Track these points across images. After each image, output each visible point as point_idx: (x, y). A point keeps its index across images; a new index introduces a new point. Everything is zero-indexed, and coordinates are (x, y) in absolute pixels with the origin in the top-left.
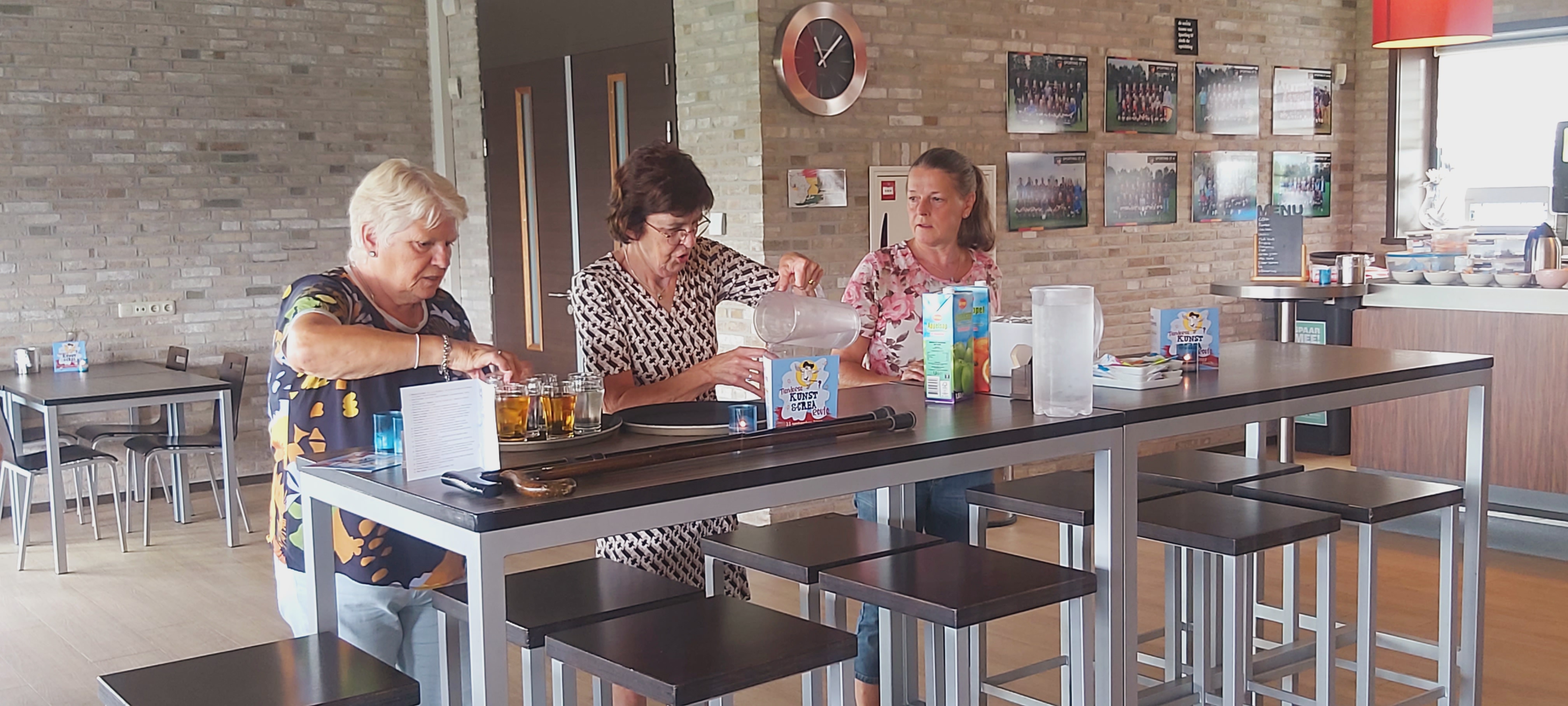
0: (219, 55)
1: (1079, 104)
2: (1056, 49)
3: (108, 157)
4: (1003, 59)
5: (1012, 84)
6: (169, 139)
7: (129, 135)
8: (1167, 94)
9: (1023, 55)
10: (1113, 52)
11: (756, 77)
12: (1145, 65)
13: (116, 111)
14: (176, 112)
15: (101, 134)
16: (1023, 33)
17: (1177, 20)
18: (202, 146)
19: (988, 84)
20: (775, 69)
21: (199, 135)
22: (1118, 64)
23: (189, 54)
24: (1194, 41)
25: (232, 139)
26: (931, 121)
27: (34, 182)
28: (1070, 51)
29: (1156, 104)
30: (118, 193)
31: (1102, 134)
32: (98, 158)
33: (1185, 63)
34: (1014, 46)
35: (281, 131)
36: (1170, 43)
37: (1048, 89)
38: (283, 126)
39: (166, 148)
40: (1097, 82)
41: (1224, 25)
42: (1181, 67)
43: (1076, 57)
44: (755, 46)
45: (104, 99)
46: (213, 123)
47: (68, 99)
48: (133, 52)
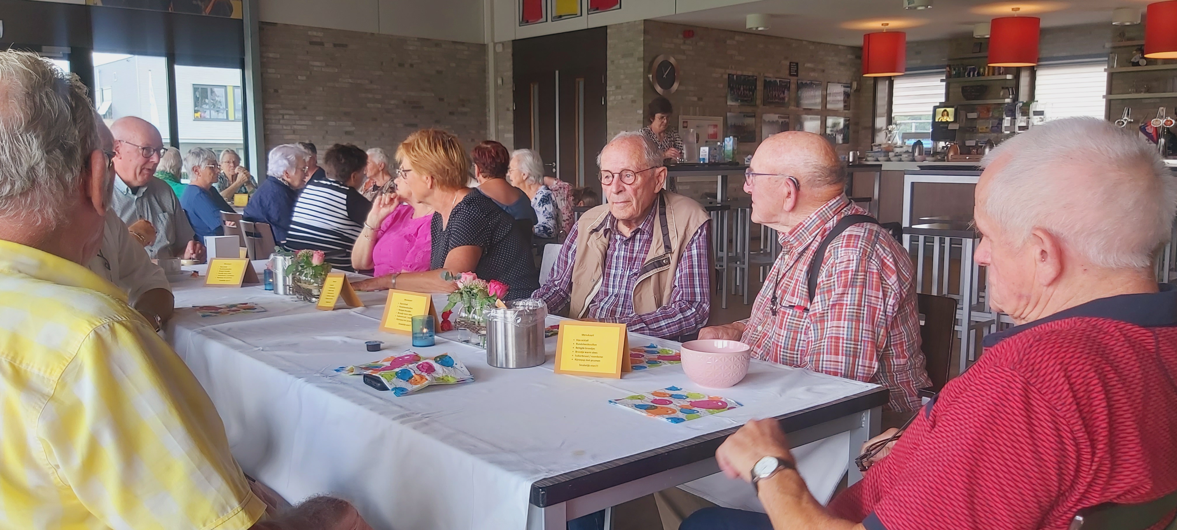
0: (412, 65)
1: (753, 94)
2: (745, 73)
3: (372, 105)
4: (726, 76)
5: (729, 86)
6: (393, 99)
7: (379, 97)
8: (786, 92)
9: (733, 75)
10: (766, 75)
11: (642, 81)
12: (778, 80)
13: (375, 87)
14: (396, 88)
15: (370, 96)
16: (733, 67)
17: (790, 63)
18: (404, 102)
19: (721, 86)
20: (649, 78)
21: (404, 98)
22: (768, 80)
23: (401, 65)
24: (797, 71)
25: (415, 100)
26: (700, 99)
27: (347, 114)
28: (750, 74)
29: (782, 96)
30: (375, 120)
31: (761, 106)
32: (368, 105)
33: (793, 80)
34: (729, 71)
36: (788, 72)
37: (742, 88)
38: (433, 95)
39: (392, 102)
40: (760, 86)
41: (809, 65)
42: (792, 81)
43: (753, 76)
44: (642, 70)
45: (371, 82)
46: (409, 93)
47: (359, 81)
48: (382, 63)
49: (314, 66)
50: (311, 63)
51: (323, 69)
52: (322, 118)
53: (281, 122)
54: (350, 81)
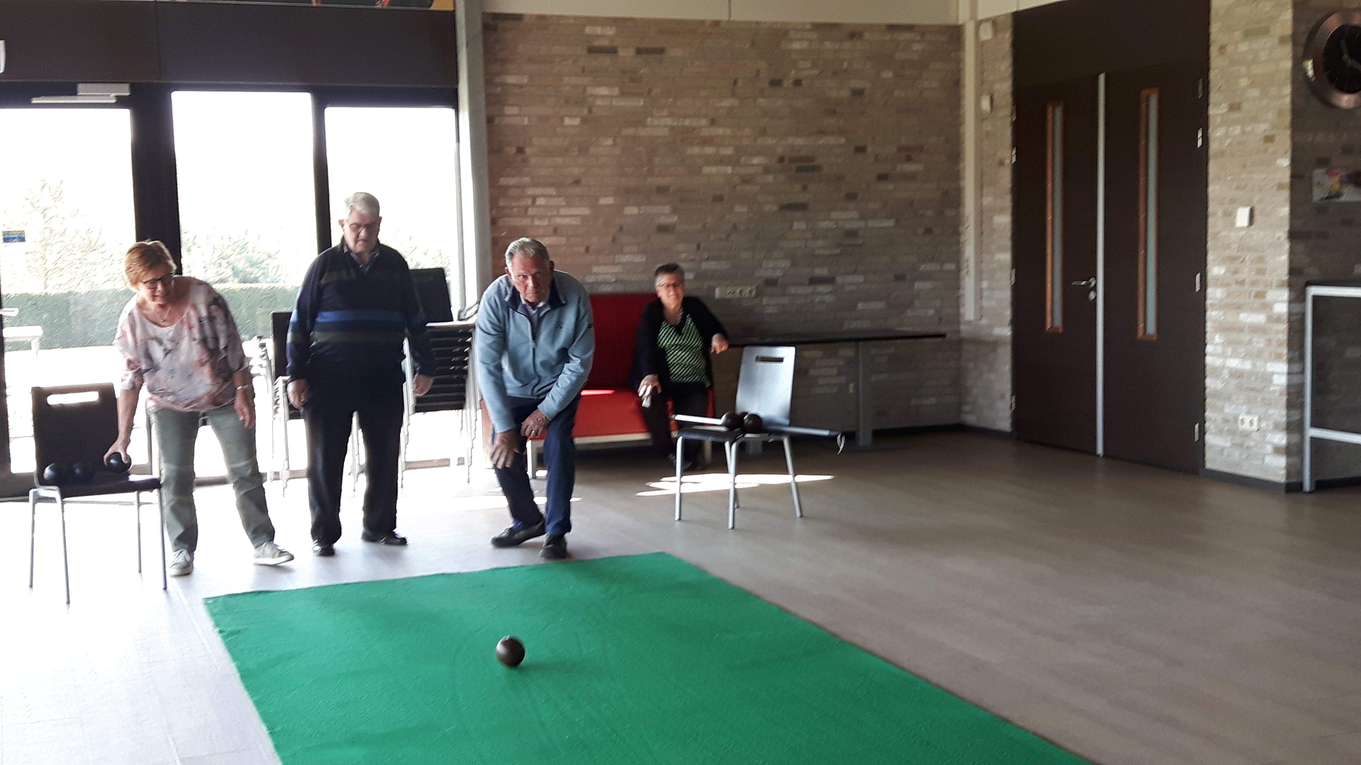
0: (798, 83)
3: (714, 170)
6: (758, 154)
7: (727, 152)
13: (721, 131)
14: (763, 132)
15: (709, 150)
18: (781, 160)
21: (780, 151)
23: (776, 83)
25: (803, 153)
27: (661, 190)
30: (720, 198)
32: (706, 170)
35: (840, 146)
38: (843, 141)
39: (756, 161)
46: (791, 140)
47: (687, 122)
48: (735, 82)
49: (596, 96)
50: (590, 90)
51: (615, 102)
52: (610, 201)
53: (531, 211)
54: (669, 121)
